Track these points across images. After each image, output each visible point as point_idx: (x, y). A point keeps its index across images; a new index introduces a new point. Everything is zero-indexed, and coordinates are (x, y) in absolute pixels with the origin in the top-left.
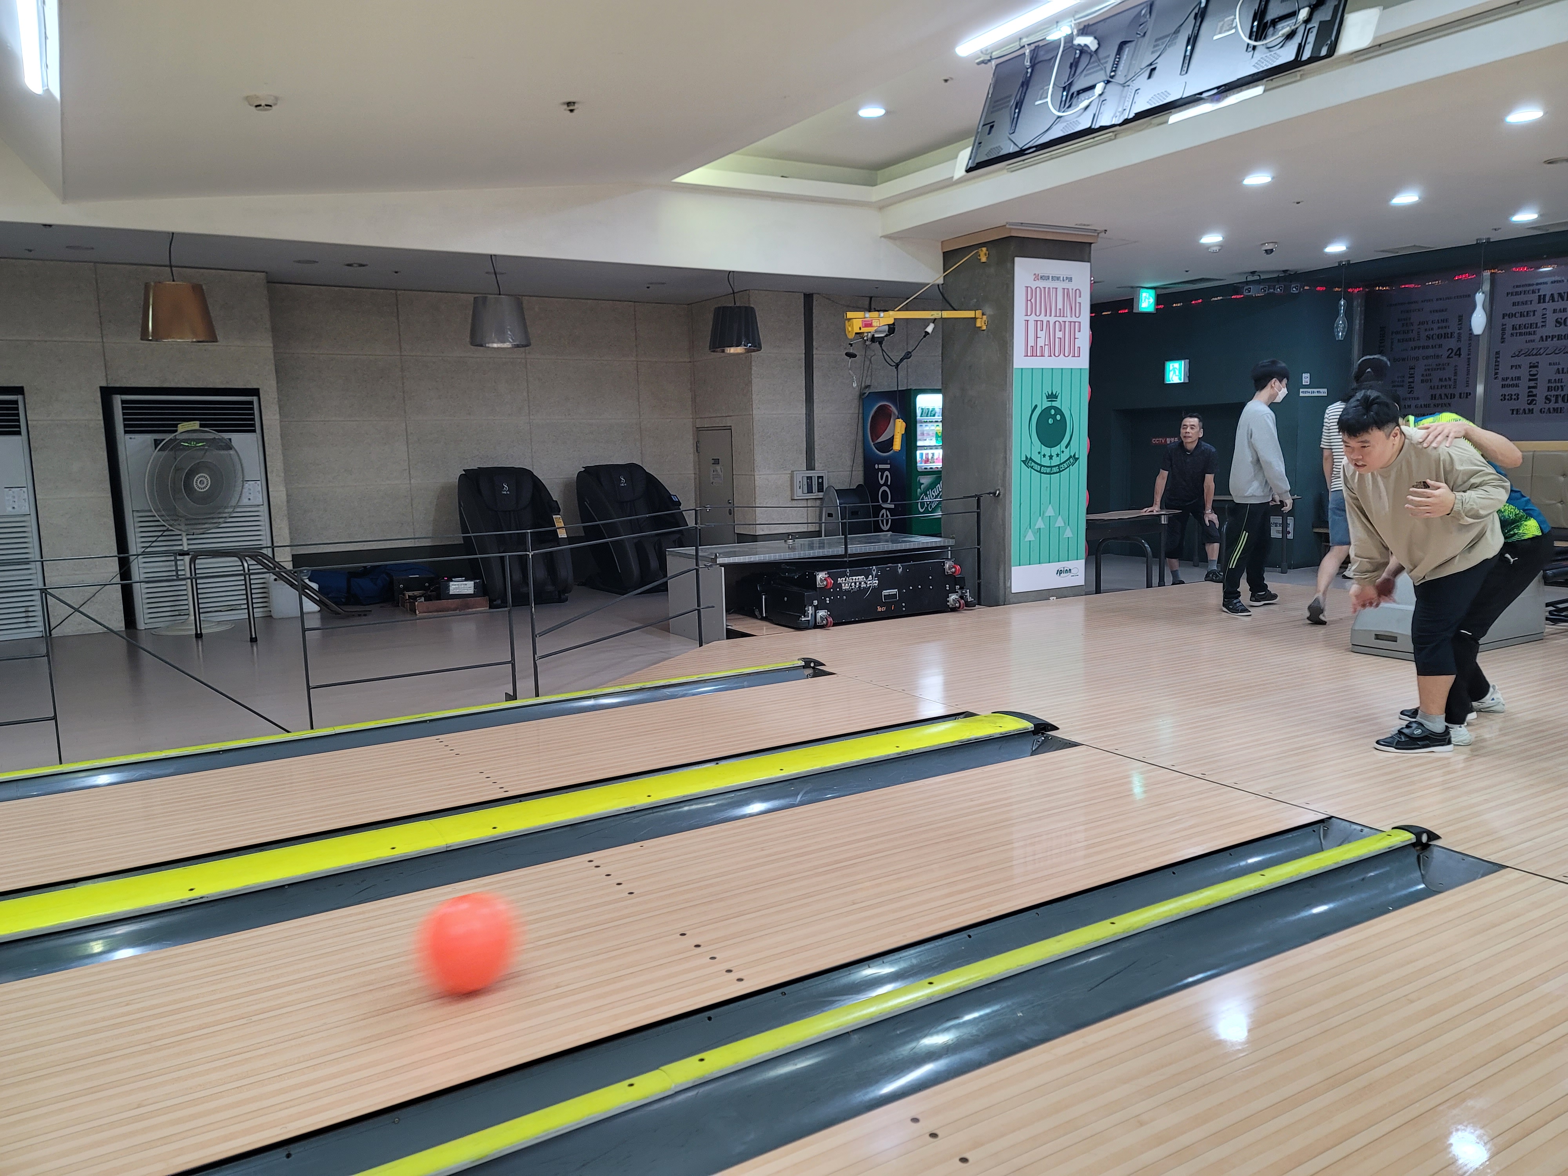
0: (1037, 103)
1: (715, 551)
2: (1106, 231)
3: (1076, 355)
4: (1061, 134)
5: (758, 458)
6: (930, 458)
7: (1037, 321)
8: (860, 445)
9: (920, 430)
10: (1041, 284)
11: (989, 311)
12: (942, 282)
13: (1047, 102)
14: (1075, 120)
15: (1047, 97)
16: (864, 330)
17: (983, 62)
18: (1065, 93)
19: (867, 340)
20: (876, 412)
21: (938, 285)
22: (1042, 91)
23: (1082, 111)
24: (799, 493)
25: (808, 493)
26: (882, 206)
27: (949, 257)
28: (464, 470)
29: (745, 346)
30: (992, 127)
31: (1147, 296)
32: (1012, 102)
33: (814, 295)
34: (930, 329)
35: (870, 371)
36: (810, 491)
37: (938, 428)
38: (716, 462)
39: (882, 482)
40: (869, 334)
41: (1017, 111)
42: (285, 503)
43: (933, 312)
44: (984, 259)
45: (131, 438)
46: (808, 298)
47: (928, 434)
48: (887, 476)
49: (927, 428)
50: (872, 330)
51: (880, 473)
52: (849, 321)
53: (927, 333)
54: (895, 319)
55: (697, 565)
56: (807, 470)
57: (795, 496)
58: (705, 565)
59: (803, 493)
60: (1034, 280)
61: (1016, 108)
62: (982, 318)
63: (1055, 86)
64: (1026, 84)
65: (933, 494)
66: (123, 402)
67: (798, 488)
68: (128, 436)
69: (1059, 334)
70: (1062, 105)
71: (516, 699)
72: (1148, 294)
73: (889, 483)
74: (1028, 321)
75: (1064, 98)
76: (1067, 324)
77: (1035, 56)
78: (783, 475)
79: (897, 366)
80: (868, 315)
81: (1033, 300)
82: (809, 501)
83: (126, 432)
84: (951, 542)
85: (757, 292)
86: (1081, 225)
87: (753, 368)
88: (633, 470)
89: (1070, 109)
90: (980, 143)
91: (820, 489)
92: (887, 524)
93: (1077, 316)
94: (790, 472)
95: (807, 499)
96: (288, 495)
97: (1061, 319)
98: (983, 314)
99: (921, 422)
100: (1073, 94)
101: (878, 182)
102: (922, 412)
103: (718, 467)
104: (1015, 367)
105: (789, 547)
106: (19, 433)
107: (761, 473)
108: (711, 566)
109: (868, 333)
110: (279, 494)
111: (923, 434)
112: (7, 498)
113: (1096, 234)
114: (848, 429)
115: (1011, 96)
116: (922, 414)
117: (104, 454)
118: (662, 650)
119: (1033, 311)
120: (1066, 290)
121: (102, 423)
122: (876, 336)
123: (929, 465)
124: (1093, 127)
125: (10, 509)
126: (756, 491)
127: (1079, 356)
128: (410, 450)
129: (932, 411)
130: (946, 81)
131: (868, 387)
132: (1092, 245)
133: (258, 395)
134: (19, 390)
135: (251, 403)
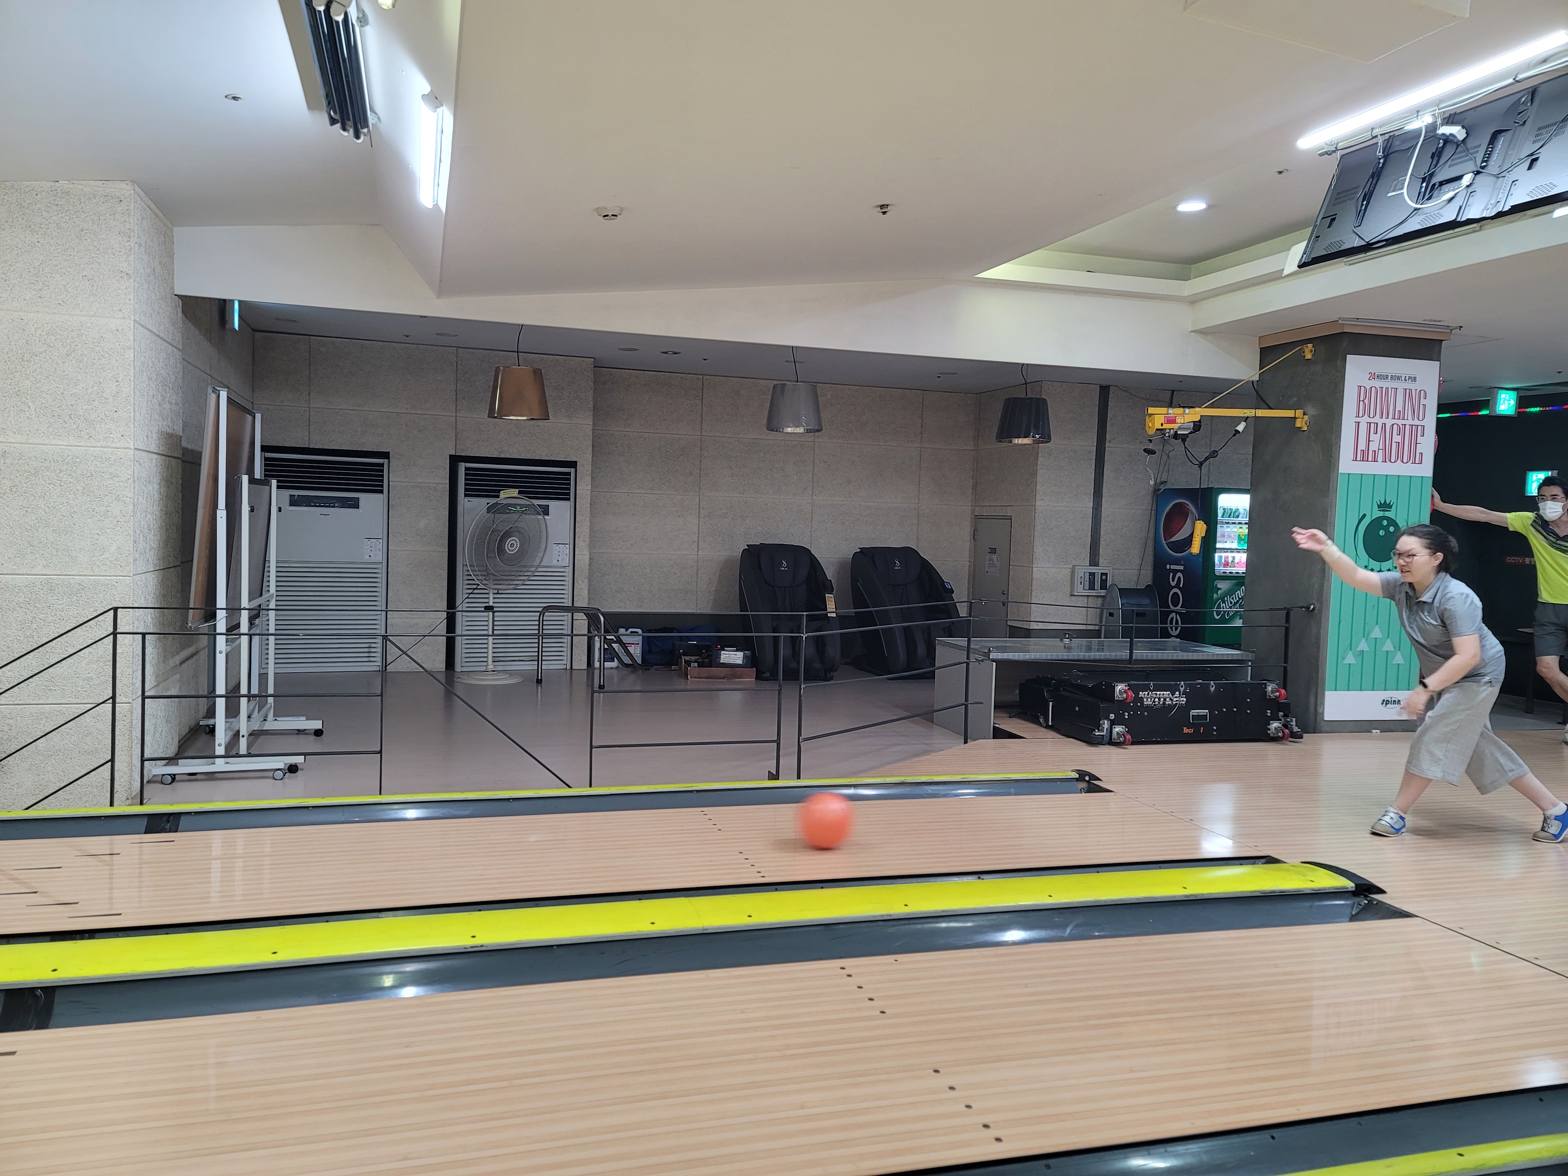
0: (1389, 195)
1: (988, 645)
2: (1461, 327)
3: (1417, 462)
4: (1419, 227)
5: (1038, 550)
6: (1230, 561)
7: (1370, 423)
8: (1151, 543)
9: (1221, 532)
10: (1377, 384)
11: (1311, 411)
12: (1256, 378)
13: (1403, 193)
14: (1436, 212)
15: (1402, 188)
16: (1165, 426)
17: (1326, 153)
18: (1424, 185)
19: (1169, 436)
20: (1171, 509)
21: (1253, 382)
22: (1396, 182)
23: (1445, 203)
24: (1080, 590)
25: (1089, 589)
26: (1194, 301)
27: (1267, 353)
28: (747, 545)
29: (1033, 437)
30: (1333, 220)
31: (1507, 398)
32: (1360, 194)
33: (1111, 387)
34: (1241, 427)
35: (1167, 466)
36: (1092, 587)
37: (1241, 530)
38: (993, 551)
39: (1173, 584)
40: (1172, 430)
41: (1365, 203)
42: (588, 566)
43: (1245, 411)
44: (1309, 356)
45: (469, 501)
46: (1104, 390)
47: (1230, 537)
48: (1179, 578)
49: (1229, 530)
50: (1175, 426)
51: (1171, 574)
52: (1149, 417)
53: (1237, 432)
54: (1201, 416)
55: (968, 658)
56: (1090, 566)
57: (1075, 591)
58: (976, 659)
59: (1084, 589)
60: (1369, 379)
61: (1363, 202)
62: (1303, 418)
63: (1413, 177)
64: (1377, 175)
65: (1232, 600)
66: (466, 469)
67: (1079, 583)
68: (467, 499)
69: (1397, 438)
70: (1421, 197)
71: (778, 779)
72: (1508, 395)
73: (1181, 586)
74: (1359, 423)
75: (1423, 189)
76: (1407, 427)
77: (1389, 145)
78: (1064, 570)
79: (1201, 465)
80: (1171, 411)
81: (1366, 401)
82: (1090, 598)
83: (466, 495)
84: (1250, 656)
85: (1049, 383)
86: (1430, 321)
87: (1040, 459)
88: (908, 554)
89: (1430, 201)
90: (1317, 237)
91: (1103, 586)
92: (1176, 630)
93: (1421, 419)
94: (1071, 566)
95: (1088, 596)
96: (590, 559)
97: (1400, 422)
98: (1304, 414)
99: (1222, 523)
100: (1434, 185)
101: (1192, 277)
102: (1225, 512)
103: (994, 557)
104: (1340, 472)
105: (1065, 647)
106: (381, 492)
107: (1039, 565)
108: (982, 661)
109: (1170, 429)
110: (583, 557)
111: (1223, 536)
112: (367, 547)
113: (1450, 331)
114: (1139, 526)
115: (1358, 187)
116: (1223, 514)
117: (446, 513)
118: (926, 742)
119: (1367, 412)
120: (1408, 391)
121: (448, 486)
122: (1179, 433)
123: (1228, 570)
124: (1459, 219)
125: (368, 557)
126: (1033, 584)
127: (1421, 463)
128: (700, 523)
129: (1235, 512)
130: (1280, 172)
131: (1164, 482)
132: (1443, 342)
133: (575, 467)
134: (386, 455)
135: (569, 474)
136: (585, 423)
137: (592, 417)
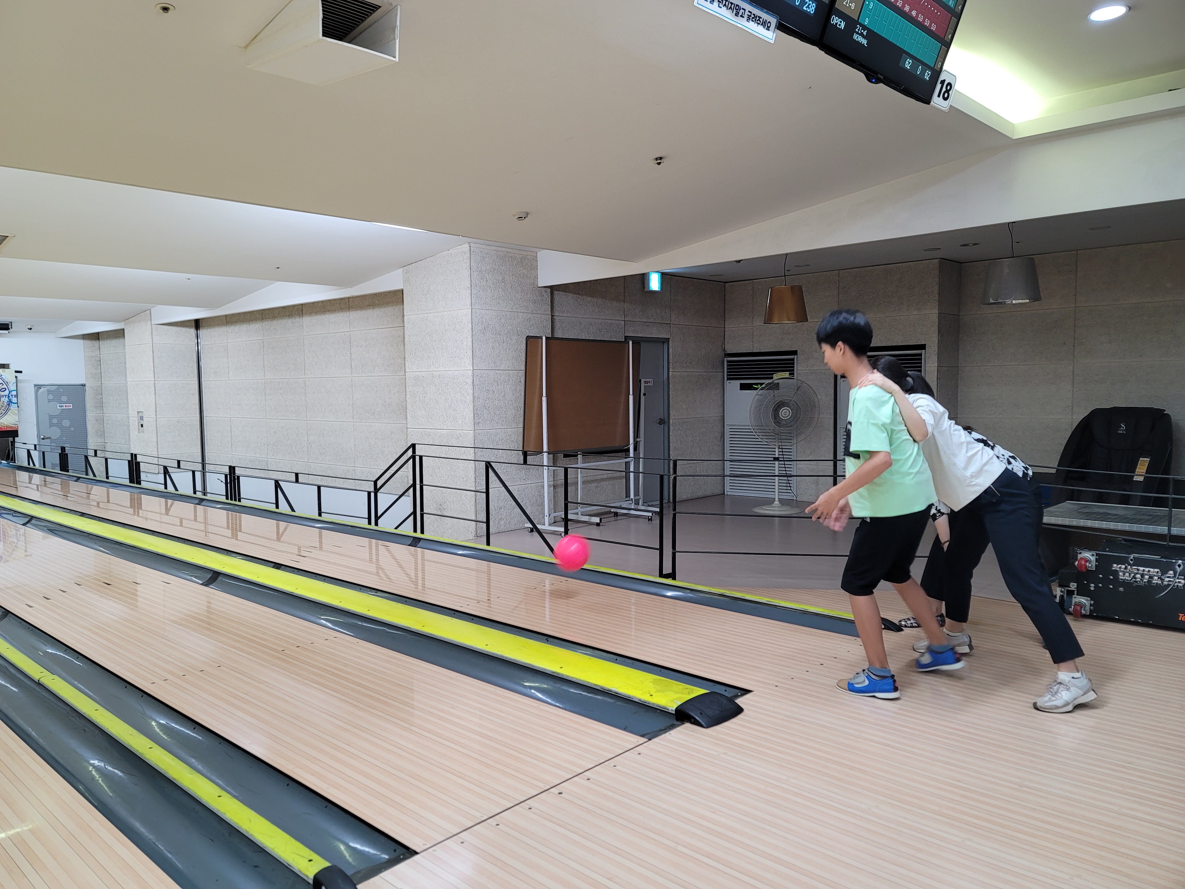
128: (1074, 389)
133: (925, 349)
134: (795, 353)
135: (921, 355)
136: (932, 313)
137: (937, 307)
